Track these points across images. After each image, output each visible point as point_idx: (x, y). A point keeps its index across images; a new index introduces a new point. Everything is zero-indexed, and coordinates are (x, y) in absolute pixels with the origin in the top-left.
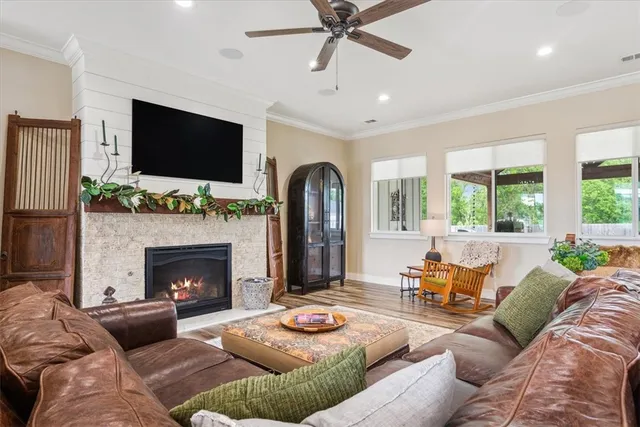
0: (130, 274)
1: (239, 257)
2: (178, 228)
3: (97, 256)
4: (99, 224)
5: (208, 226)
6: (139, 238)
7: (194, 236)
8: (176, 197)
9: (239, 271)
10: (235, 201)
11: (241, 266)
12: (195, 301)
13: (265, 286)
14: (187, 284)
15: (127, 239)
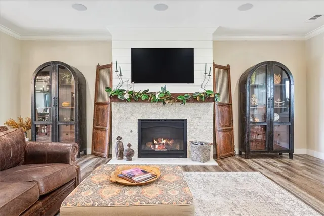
0: (131, 131)
1: (192, 128)
2: (155, 110)
3: (118, 122)
4: (118, 107)
5: (172, 109)
6: (134, 115)
7: (163, 114)
8: (148, 93)
9: (192, 137)
10: (183, 94)
11: (194, 133)
12: (166, 150)
13: (201, 147)
14: (164, 141)
15: (129, 115)
